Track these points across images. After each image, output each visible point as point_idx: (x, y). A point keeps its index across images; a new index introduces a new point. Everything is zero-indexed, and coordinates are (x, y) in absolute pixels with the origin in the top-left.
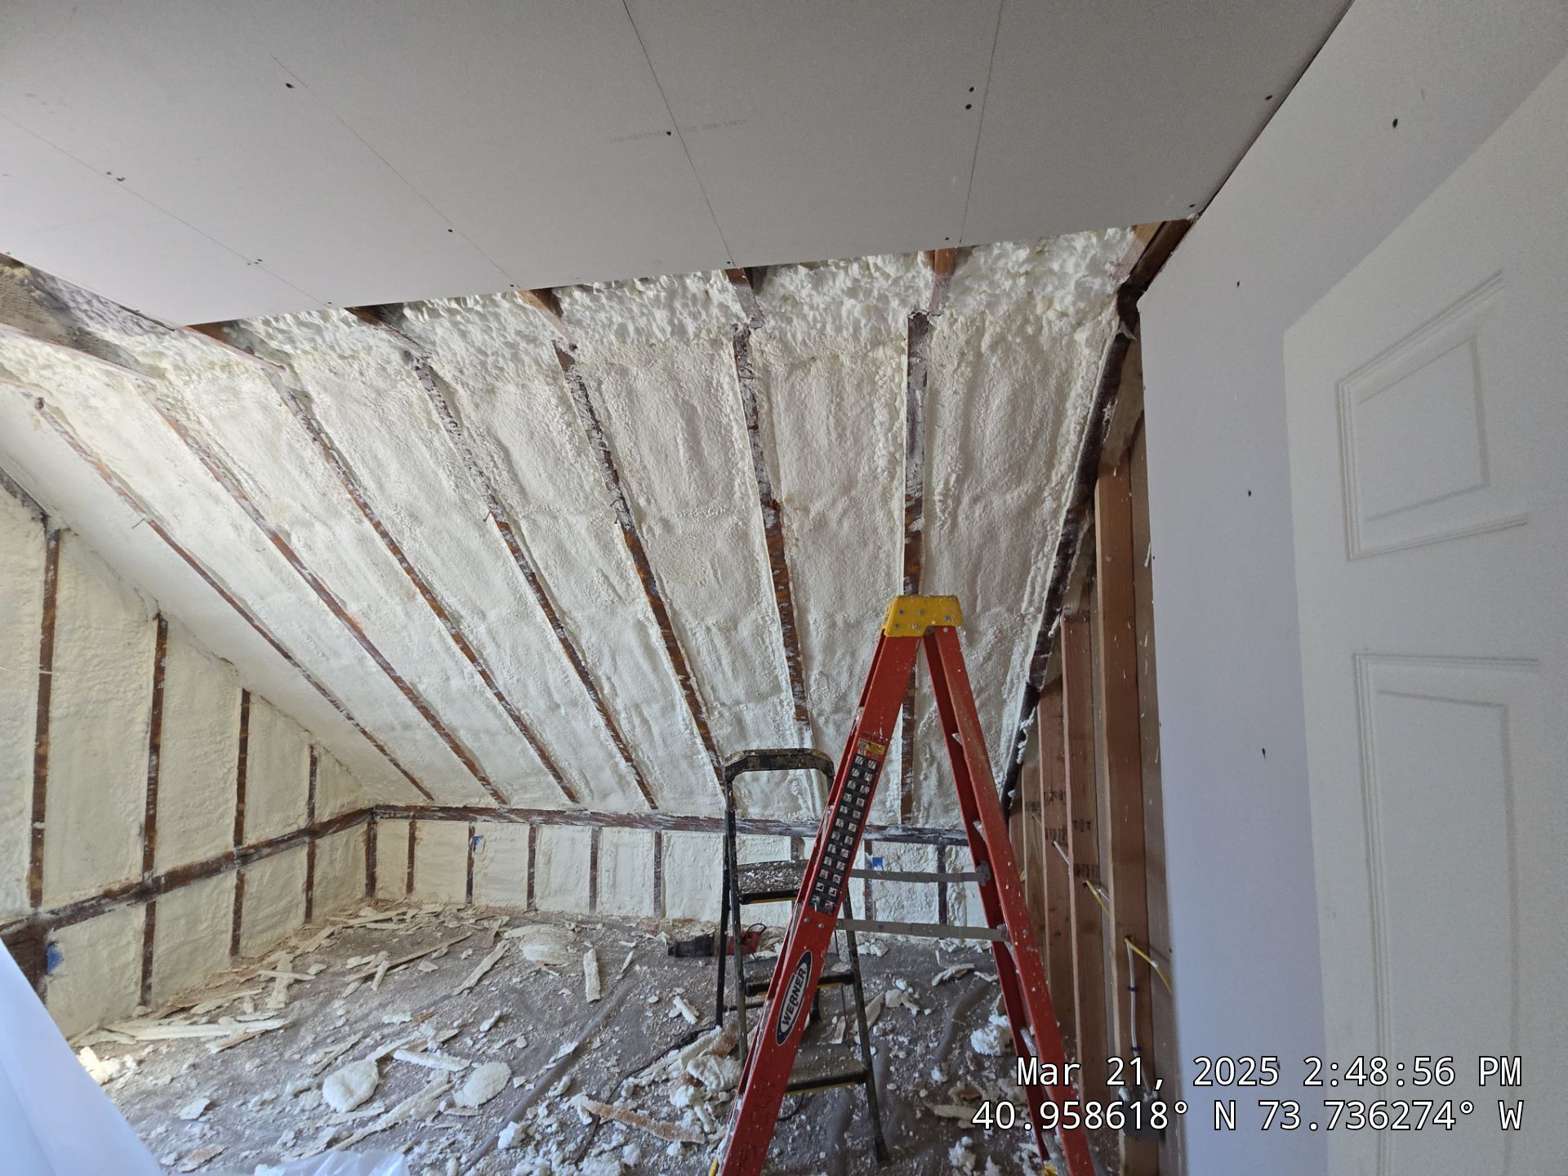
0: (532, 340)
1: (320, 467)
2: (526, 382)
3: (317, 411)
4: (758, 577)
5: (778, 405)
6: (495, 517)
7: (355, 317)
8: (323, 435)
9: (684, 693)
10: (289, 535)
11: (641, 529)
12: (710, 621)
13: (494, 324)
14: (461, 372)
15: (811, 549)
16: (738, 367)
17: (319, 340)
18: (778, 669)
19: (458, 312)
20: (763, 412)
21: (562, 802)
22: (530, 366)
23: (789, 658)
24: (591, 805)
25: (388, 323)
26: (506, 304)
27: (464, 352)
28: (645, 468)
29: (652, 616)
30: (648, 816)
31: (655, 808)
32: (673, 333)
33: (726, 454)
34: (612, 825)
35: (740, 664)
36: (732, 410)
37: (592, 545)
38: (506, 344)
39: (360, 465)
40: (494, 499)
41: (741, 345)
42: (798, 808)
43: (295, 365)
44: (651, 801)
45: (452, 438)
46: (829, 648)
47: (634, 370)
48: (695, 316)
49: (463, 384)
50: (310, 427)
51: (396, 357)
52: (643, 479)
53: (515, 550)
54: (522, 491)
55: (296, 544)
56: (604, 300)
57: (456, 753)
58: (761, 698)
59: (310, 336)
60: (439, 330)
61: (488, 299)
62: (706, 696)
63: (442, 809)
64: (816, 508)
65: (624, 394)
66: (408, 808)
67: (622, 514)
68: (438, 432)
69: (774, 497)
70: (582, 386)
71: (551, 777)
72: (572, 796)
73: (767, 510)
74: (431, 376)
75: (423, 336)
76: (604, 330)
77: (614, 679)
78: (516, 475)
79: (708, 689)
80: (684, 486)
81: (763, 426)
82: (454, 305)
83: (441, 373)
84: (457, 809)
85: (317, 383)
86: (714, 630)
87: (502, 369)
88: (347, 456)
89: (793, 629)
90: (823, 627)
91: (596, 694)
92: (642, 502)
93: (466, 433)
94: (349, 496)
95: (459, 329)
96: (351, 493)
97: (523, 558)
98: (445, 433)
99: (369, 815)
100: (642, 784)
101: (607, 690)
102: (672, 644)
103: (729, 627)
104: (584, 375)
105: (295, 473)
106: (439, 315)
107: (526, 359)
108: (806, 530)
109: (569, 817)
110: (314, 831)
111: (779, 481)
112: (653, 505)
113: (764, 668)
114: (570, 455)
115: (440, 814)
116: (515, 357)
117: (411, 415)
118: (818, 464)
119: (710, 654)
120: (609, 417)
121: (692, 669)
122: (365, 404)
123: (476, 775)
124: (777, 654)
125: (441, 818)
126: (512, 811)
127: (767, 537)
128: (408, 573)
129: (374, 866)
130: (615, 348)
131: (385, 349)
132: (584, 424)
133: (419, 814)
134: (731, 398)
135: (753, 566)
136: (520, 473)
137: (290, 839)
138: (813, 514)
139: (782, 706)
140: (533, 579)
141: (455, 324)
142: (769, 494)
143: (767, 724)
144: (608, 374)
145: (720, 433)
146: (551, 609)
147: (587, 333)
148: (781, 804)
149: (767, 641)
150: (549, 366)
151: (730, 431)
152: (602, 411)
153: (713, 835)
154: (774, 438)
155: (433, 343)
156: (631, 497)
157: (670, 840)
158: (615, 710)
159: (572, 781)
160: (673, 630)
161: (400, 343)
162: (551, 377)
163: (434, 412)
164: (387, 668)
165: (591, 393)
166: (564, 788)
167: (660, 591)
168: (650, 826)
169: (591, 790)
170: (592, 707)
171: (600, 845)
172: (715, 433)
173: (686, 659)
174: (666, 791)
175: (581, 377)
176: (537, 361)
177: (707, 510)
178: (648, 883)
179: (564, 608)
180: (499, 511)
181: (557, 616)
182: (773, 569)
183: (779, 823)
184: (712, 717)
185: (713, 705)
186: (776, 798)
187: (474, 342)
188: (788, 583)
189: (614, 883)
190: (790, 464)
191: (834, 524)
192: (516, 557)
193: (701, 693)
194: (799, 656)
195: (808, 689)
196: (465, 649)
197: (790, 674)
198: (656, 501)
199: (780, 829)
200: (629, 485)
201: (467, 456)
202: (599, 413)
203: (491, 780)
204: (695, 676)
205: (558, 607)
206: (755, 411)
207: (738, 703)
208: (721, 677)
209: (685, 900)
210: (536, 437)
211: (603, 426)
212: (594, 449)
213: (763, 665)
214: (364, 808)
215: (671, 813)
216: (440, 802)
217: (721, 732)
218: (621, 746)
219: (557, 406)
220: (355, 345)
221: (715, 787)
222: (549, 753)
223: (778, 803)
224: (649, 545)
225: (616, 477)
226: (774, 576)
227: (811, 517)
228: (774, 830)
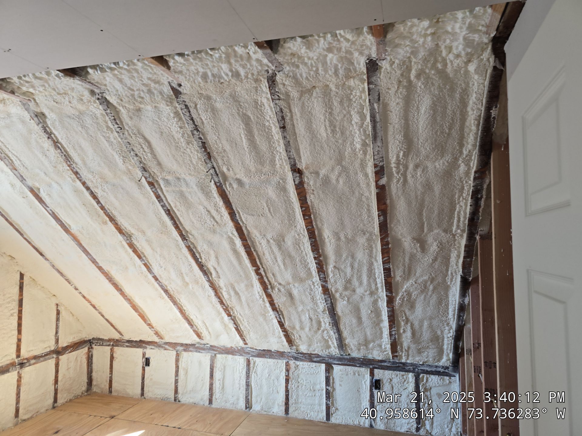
0: (157, 82)
1: (53, 152)
2: (157, 105)
3: (49, 123)
4: (294, 212)
5: (296, 114)
6: (146, 178)
7: (62, 74)
8: (52, 135)
9: (257, 277)
10: (39, 189)
11: (225, 184)
12: (269, 236)
13: (135, 75)
14: (121, 100)
15: (322, 196)
16: (271, 94)
17: (47, 86)
18: (310, 263)
19: (115, 69)
20: (288, 119)
21: (195, 339)
22: (157, 96)
23: (315, 258)
24: (208, 340)
25: (80, 76)
26: (140, 64)
27: (121, 90)
28: (225, 151)
29: (236, 234)
30: (243, 348)
31: (246, 344)
32: (232, 76)
33: (269, 142)
34: (222, 353)
35: (287, 261)
36: (270, 118)
37: (200, 195)
38: (143, 84)
39: (72, 151)
40: (144, 169)
41: (272, 81)
42: (329, 347)
43: (36, 99)
44: (244, 340)
45: (119, 136)
46: (338, 252)
47: (214, 97)
48: (244, 67)
49: (123, 107)
50: (45, 131)
51: (87, 94)
52: (223, 156)
53: (158, 197)
54: (159, 164)
55: (43, 195)
56: (192, 60)
57: (134, 309)
58: (301, 280)
59: (42, 84)
60: (107, 78)
61: (130, 63)
62: (270, 279)
63: (128, 341)
64: (323, 172)
65: (209, 110)
66: (109, 340)
67: (214, 177)
68: (112, 132)
69: (298, 166)
70: (186, 106)
71: (187, 325)
72: (199, 336)
73: (295, 174)
74: (105, 102)
75: (99, 82)
76: (195, 75)
77: (218, 269)
78: (155, 155)
79: (270, 275)
80: (247, 162)
81: (288, 127)
82: (113, 66)
83: (111, 101)
84: (136, 341)
85: (48, 108)
86: (271, 241)
87: (142, 98)
88: (65, 146)
89: (316, 241)
90: (333, 241)
91: (208, 277)
92: (225, 169)
93: (126, 133)
94: (68, 168)
95: (118, 78)
96: (69, 166)
97: (163, 201)
98: (116, 133)
99: (89, 343)
100: (237, 329)
101: (214, 274)
102: (248, 249)
103: (280, 241)
104: (187, 101)
105: (40, 156)
106: (106, 71)
107: (155, 92)
108: (318, 185)
109: (198, 348)
110: (58, 352)
111: (300, 158)
112: (231, 172)
113: (302, 264)
114: (183, 145)
115: (127, 344)
116: (150, 91)
117: (98, 124)
118: (322, 148)
119: (270, 255)
120: (203, 123)
121: (261, 264)
122: (73, 118)
123: (145, 322)
124: (308, 256)
125: (127, 346)
126: (166, 343)
127: (296, 189)
128: (102, 209)
129: (91, 372)
130: (201, 85)
131: (80, 88)
132: (189, 127)
133: (116, 343)
134: (269, 111)
135: (290, 205)
136: (157, 155)
137: (45, 355)
138: (321, 176)
139: (314, 286)
140: (169, 212)
141: (115, 75)
142: (295, 165)
143: (306, 296)
144: (200, 99)
145: (265, 130)
146: (180, 229)
147: (186, 77)
148: (319, 344)
149: (302, 248)
150: (168, 95)
151: (271, 130)
152: (198, 120)
153: (280, 361)
154: (295, 134)
155: (105, 85)
156: (219, 167)
157: (254, 363)
158: (219, 287)
159: (199, 327)
160: (248, 242)
161: (88, 86)
162: (170, 102)
163: (109, 122)
164: (94, 262)
165: (191, 110)
166: (194, 331)
167: (239, 220)
168: (243, 354)
169: (209, 333)
170: (207, 285)
171: (215, 365)
172: (262, 131)
173: (257, 258)
174: (252, 334)
175: (185, 102)
176: (161, 93)
177: (262, 174)
178: (242, 388)
179: (187, 229)
180: (148, 175)
181: (184, 233)
182: (301, 207)
183: (318, 356)
184: (274, 291)
185: (274, 284)
186: (315, 340)
187: (126, 84)
188: (311, 215)
189: (223, 388)
190: (305, 148)
191: (334, 181)
192: (159, 201)
193: (267, 278)
194: (321, 257)
195: (328, 276)
196: (135, 251)
197: (317, 267)
198: (232, 169)
199: (318, 359)
200: (217, 160)
201: (128, 146)
202: (197, 121)
203: (154, 325)
204: (263, 268)
205: (184, 228)
206: (283, 118)
207: (289, 284)
208: (277, 268)
209: (263, 399)
210: (164, 135)
211: (200, 128)
212: (196, 141)
213: (301, 261)
214: (86, 339)
215: (255, 347)
216: (126, 337)
217: (280, 300)
218: (225, 308)
219: (174, 118)
220: (65, 88)
221: (279, 332)
222: (185, 310)
223: (317, 343)
224: (231, 194)
225: (209, 156)
226: (302, 211)
227: (320, 177)
228: (315, 359)
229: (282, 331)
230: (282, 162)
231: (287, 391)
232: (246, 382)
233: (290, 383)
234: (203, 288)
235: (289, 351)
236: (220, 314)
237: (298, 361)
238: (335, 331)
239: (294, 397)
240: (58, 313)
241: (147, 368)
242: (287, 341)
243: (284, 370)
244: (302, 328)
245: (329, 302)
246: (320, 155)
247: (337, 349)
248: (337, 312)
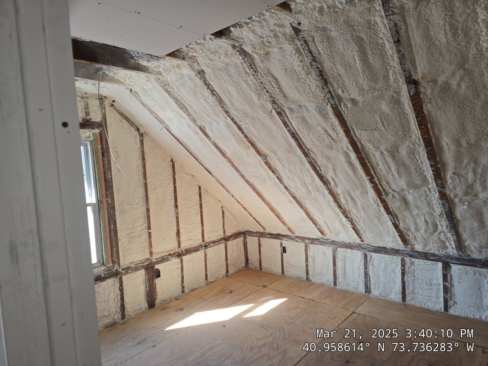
0: (281, 26)
1: (211, 99)
2: (281, 46)
3: (207, 76)
4: (408, 122)
6: (275, 109)
7: (214, 37)
8: (210, 86)
9: (372, 185)
10: (205, 127)
11: (340, 105)
12: (383, 148)
13: (264, 24)
14: (255, 48)
15: (440, 104)
16: (386, 10)
17: (204, 48)
18: (426, 171)
19: (250, 23)
20: (402, 32)
21: (318, 235)
22: (282, 38)
23: (431, 166)
24: (330, 236)
25: (225, 35)
26: (268, 14)
27: (254, 40)
28: (340, 75)
29: (351, 148)
30: (360, 244)
31: (362, 241)
33: (383, 59)
34: (342, 247)
36: (384, 35)
37: (319, 117)
38: (270, 31)
39: (223, 96)
40: (274, 102)
42: (446, 248)
43: (198, 60)
44: (360, 238)
45: (255, 78)
49: (256, 53)
50: (206, 84)
51: (230, 48)
52: (339, 80)
53: (285, 123)
54: (285, 96)
55: (207, 131)
57: (272, 211)
58: (416, 187)
59: (201, 48)
60: (244, 32)
61: (260, 15)
62: (384, 187)
63: (270, 234)
64: (441, 79)
65: (325, 40)
66: (257, 233)
67: (331, 100)
68: (249, 76)
69: (414, 77)
70: (306, 42)
71: (312, 224)
72: (322, 232)
73: (410, 86)
74: (243, 53)
75: (239, 36)
76: (312, 12)
77: (336, 179)
78: (281, 89)
79: (384, 183)
80: (361, 81)
81: (403, 39)
82: (248, 21)
83: (247, 51)
84: (275, 234)
85: (206, 65)
86: (385, 152)
87: (270, 42)
88: (219, 93)
89: (433, 149)
90: (452, 147)
91: (327, 186)
92: (340, 92)
93: (259, 75)
94: (222, 109)
95: (251, 30)
96: (222, 107)
97: (289, 126)
98: (252, 76)
99: (244, 234)
100: (355, 229)
101: (332, 184)
102: (362, 161)
103: (394, 151)
104: (306, 36)
105: (203, 102)
106: (243, 26)
107: (280, 35)
108: (436, 93)
109: (321, 242)
110: (226, 239)
111: (416, 68)
112: (346, 94)
113: (417, 172)
114: (304, 76)
115: (269, 236)
116: (276, 36)
117: (239, 71)
118: (441, 54)
119: (384, 165)
120: (320, 53)
121: (375, 173)
122: (222, 70)
123: (280, 221)
124: (424, 164)
125: (269, 238)
126: (297, 237)
127: (411, 100)
128: (245, 138)
129: (247, 254)
130: (318, 19)
131: (226, 45)
132: (308, 60)
133: (261, 235)
135: (405, 117)
136: (283, 88)
137: (219, 241)
138: (440, 83)
139: (430, 192)
140: (294, 135)
141: (250, 28)
142: (410, 76)
143: (422, 201)
144: (317, 32)
145: (378, 48)
146: (303, 148)
148: (435, 245)
149: (417, 157)
150: (290, 35)
151: (384, 46)
152: (316, 51)
153: (395, 257)
154: (410, 45)
155: (243, 38)
156: (334, 91)
157: (371, 257)
158: (337, 194)
159: (321, 226)
160: (363, 154)
161: (230, 42)
162: (291, 40)
163: (247, 68)
164: (243, 177)
165: (310, 44)
166: (318, 229)
167: (354, 136)
168: (361, 249)
169: (330, 230)
170: (327, 192)
171: (337, 256)
172: (375, 49)
173: (371, 168)
174: (367, 233)
175: (304, 37)
176: (284, 35)
177: (375, 91)
178: (361, 276)
179: (309, 147)
180: (276, 107)
181: (306, 151)
182: (417, 118)
183: (434, 255)
184: (388, 198)
185: (388, 191)
186: (431, 241)
187: (258, 34)
188: (427, 124)
189: (345, 274)
190: (422, 57)
191: (455, 87)
192: (285, 127)
193: (381, 185)
194: (438, 164)
195: (446, 182)
196: (270, 168)
197: (433, 174)
198: (347, 90)
199: (435, 258)
200: (333, 85)
201: (261, 85)
202: (315, 53)
203: (287, 223)
204: (377, 177)
205: (306, 147)
206: (397, 32)
207: (403, 190)
208: (391, 176)
209: (381, 287)
210: (288, 70)
211: (317, 58)
212: (314, 70)
213: (416, 169)
214: (241, 231)
215: (371, 244)
216: (268, 231)
217: (394, 205)
218: (342, 211)
219: (295, 54)
220: (216, 47)
221: (394, 233)
222: (309, 212)
223: (433, 244)
224: (346, 113)
225: (326, 82)
226: (418, 121)
227: (439, 85)
228: (431, 258)
229: (397, 232)
230: (396, 75)
231: (403, 282)
232: (365, 272)
233: (406, 276)
234: (324, 195)
235: (404, 249)
236: (338, 216)
237: (413, 258)
238: (453, 233)
239: (411, 288)
240: (223, 213)
241: (284, 254)
242: (402, 241)
243: (400, 265)
244: (417, 230)
245: (447, 207)
246: (439, 62)
247: (456, 250)
248: (455, 216)
